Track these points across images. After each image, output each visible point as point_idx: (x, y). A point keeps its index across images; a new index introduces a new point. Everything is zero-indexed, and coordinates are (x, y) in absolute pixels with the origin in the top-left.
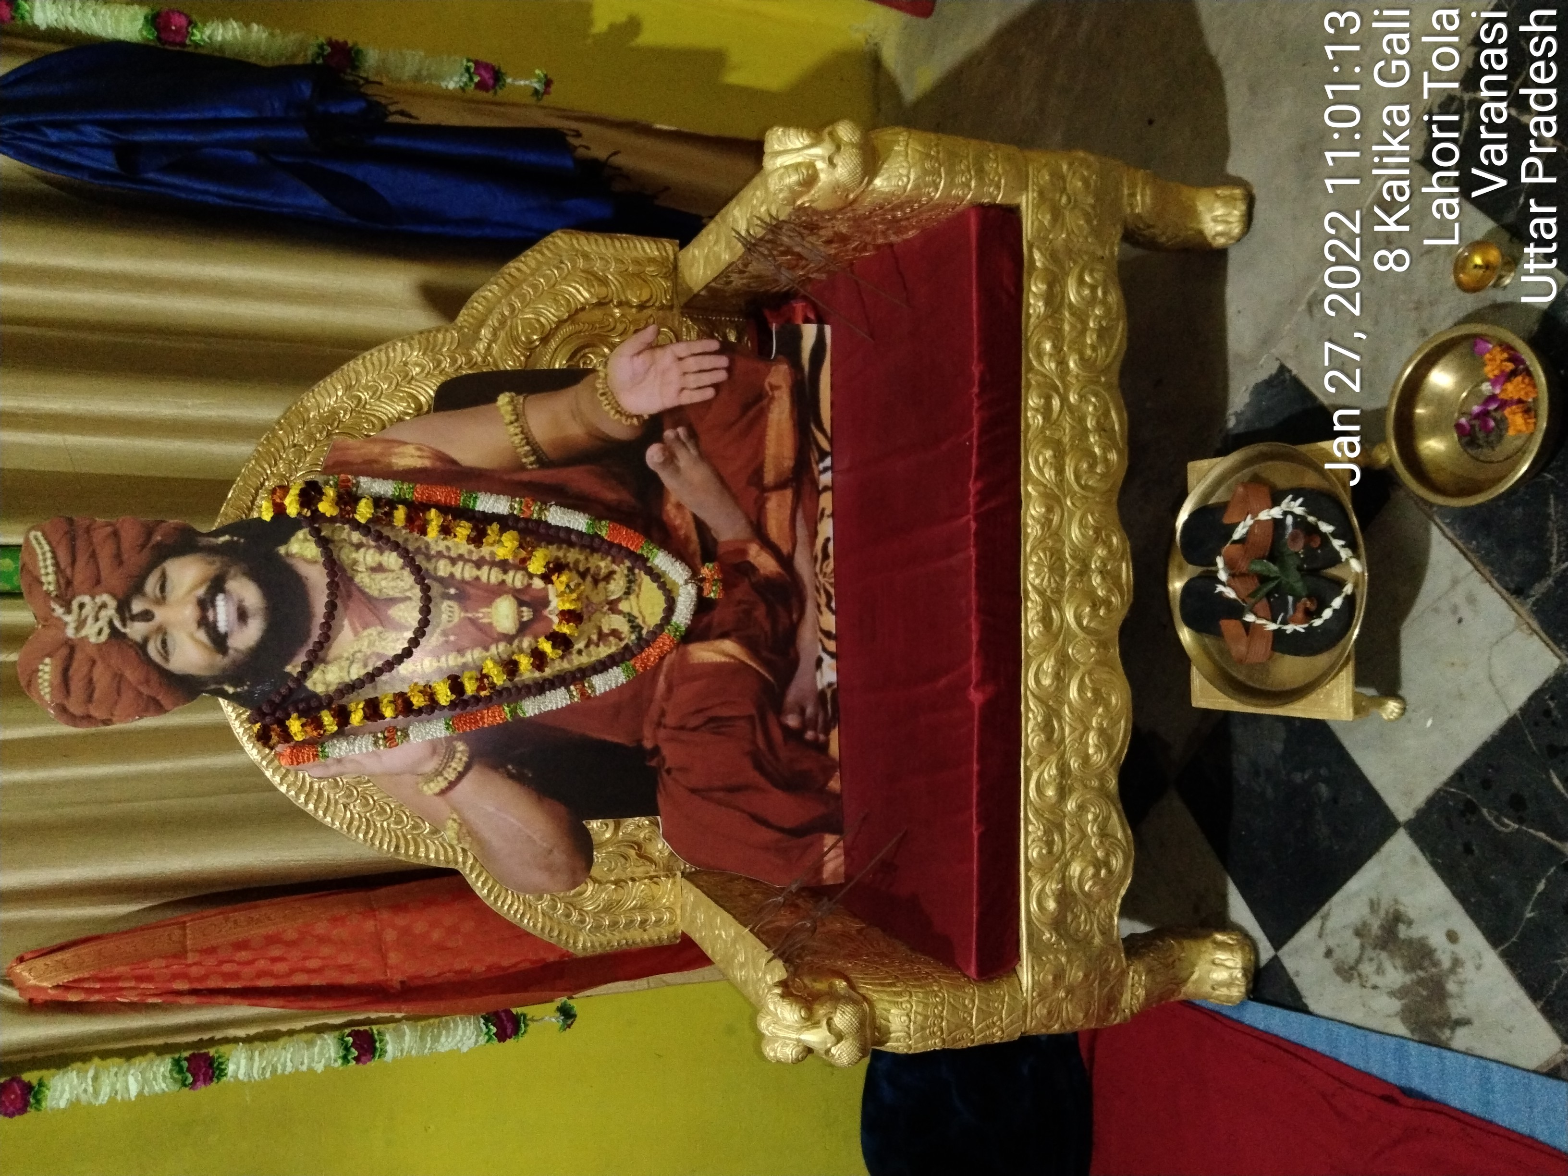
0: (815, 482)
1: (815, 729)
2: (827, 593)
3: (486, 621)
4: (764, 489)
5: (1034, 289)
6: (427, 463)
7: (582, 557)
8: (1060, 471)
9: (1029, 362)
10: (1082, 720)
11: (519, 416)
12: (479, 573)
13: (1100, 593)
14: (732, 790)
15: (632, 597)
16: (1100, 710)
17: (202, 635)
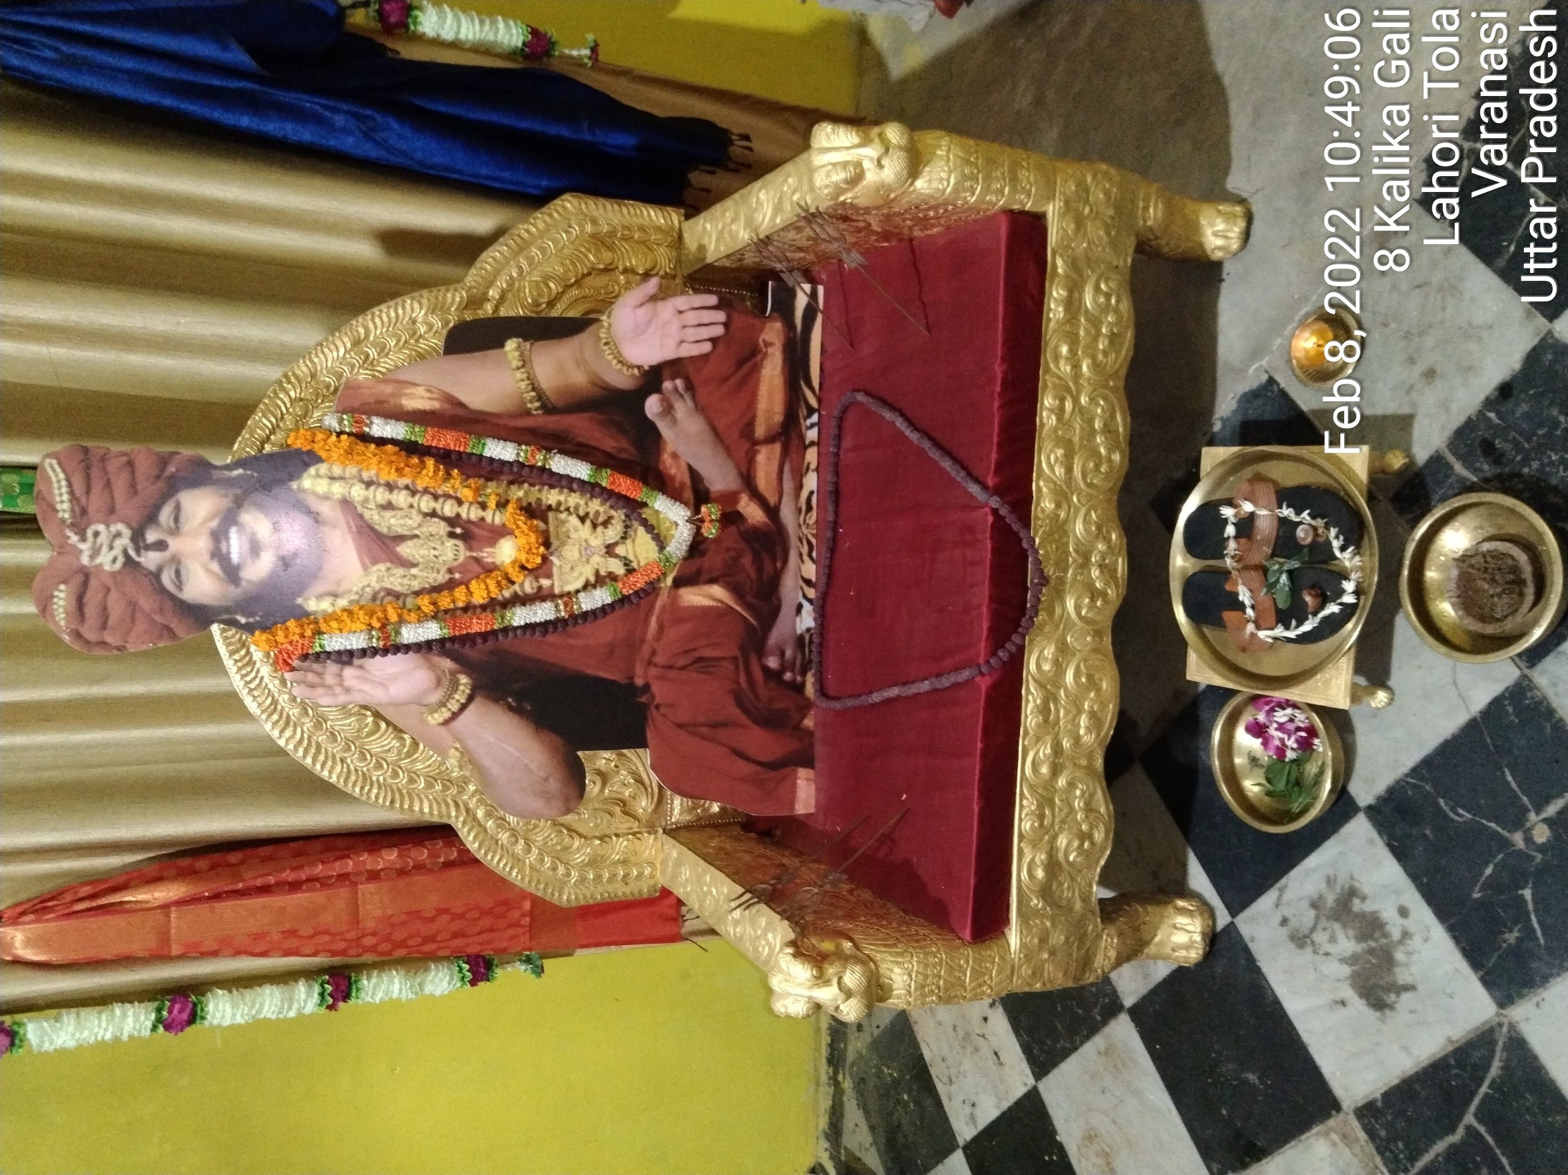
0: (802, 438)
1: (793, 671)
2: (810, 543)
3: (489, 560)
4: (755, 443)
5: (1055, 294)
6: (435, 405)
7: (582, 502)
8: (1069, 470)
9: (1047, 363)
10: (1075, 704)
11: (525, 363)
12: (484, 514)
13: (1098, 585)
14: (715, 726)
15: (629, 542)
16: (1092, 695)
17: (215, 566)
